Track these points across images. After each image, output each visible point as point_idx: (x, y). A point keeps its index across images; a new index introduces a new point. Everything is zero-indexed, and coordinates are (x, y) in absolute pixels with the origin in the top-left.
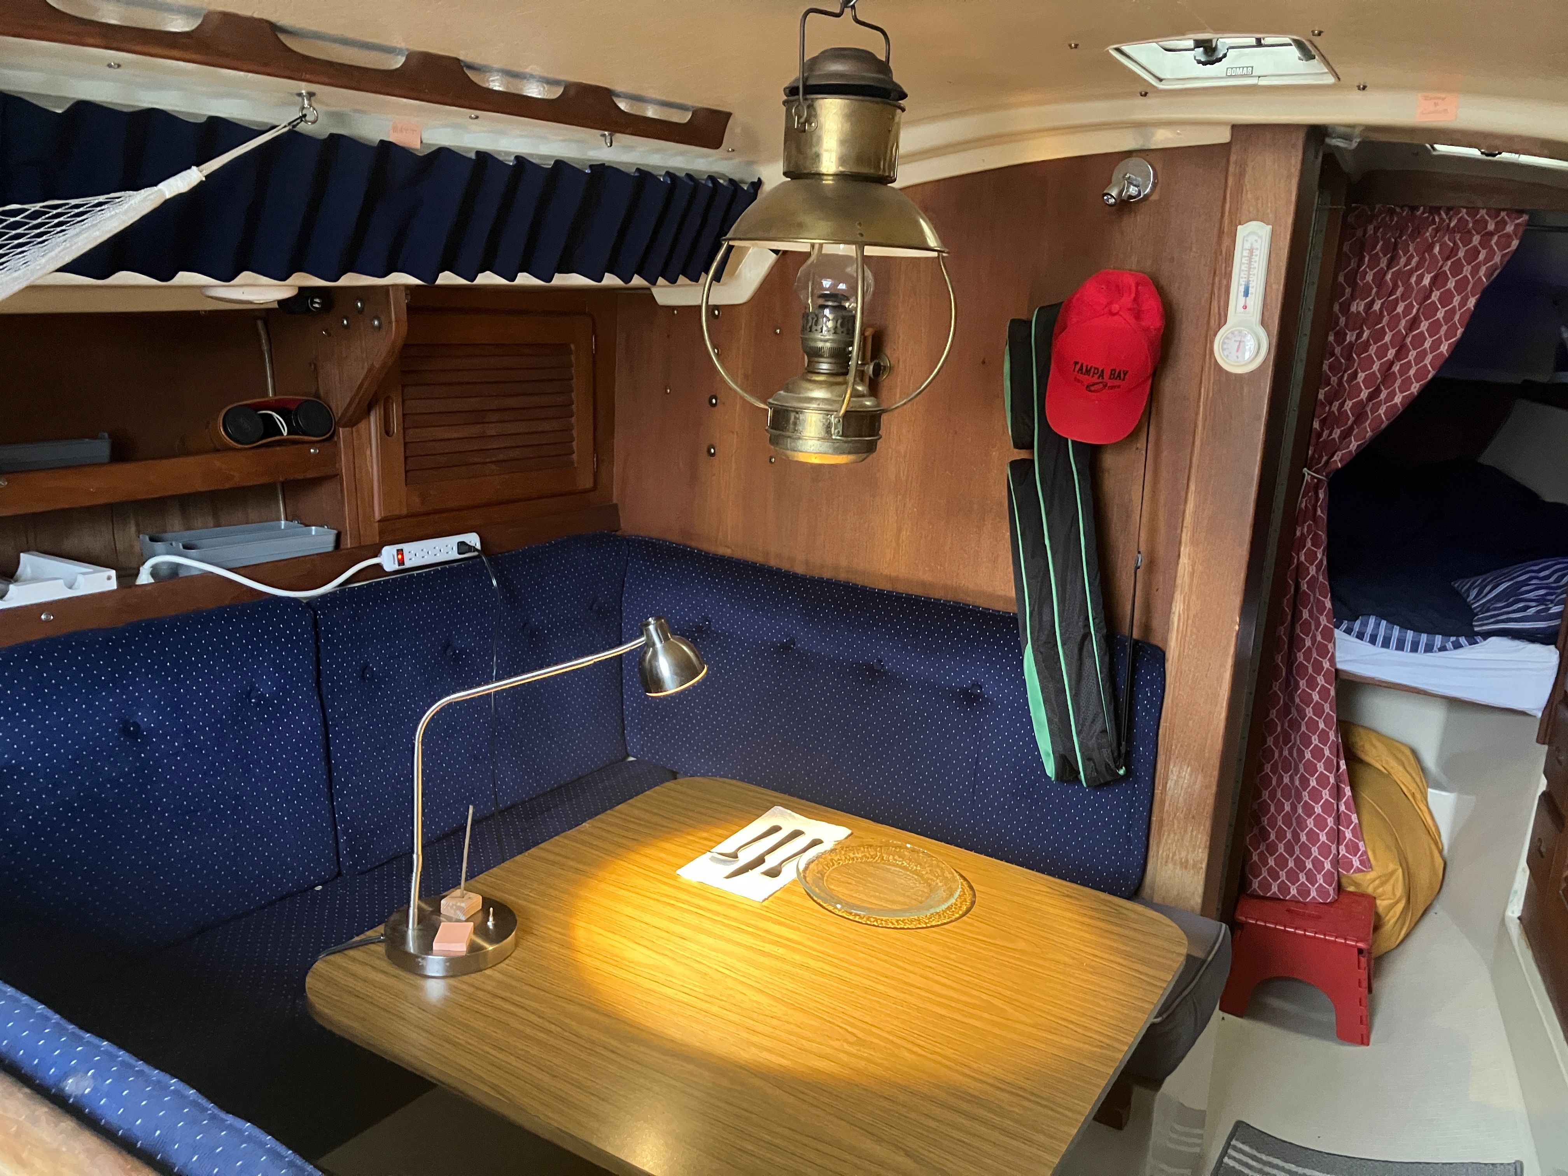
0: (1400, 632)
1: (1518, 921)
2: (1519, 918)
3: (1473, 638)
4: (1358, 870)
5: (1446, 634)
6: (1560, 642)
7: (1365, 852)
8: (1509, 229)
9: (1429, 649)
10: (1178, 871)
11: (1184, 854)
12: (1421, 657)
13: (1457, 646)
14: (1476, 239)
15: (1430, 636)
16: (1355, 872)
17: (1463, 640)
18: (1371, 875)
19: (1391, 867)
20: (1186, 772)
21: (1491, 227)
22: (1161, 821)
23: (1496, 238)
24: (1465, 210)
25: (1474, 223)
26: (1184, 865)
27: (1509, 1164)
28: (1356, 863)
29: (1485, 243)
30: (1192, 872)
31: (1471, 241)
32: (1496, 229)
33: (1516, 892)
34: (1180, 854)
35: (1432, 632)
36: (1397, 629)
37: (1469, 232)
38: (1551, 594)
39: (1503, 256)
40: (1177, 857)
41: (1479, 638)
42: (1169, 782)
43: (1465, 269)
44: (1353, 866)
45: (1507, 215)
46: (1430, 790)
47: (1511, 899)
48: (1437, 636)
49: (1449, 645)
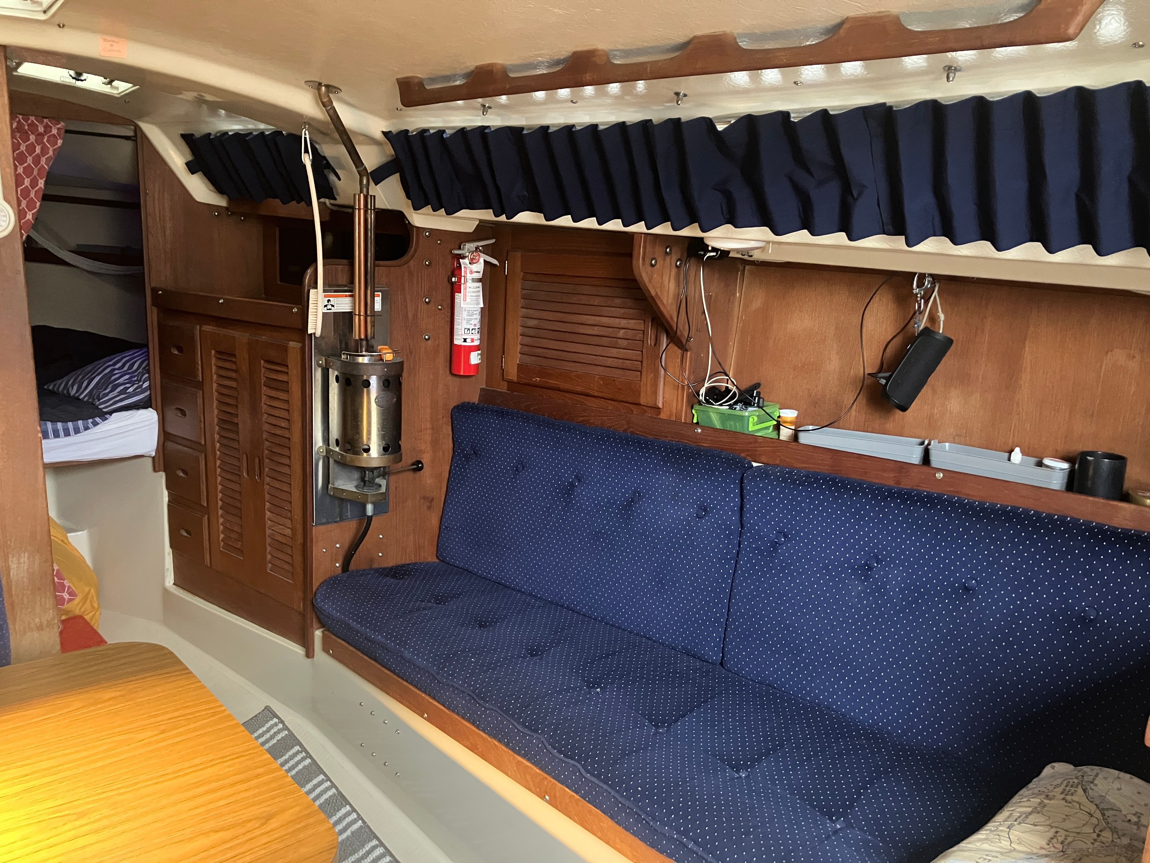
0: (52, 425)
1: (175, 586)
2: (174, 584)
3: (104, 416)
4: (70, 600)
5: (84, 419)
6: (153, 405)
7: (69, 588)
8: (54, 131)
9: (77, 431)
10: (36, 634)
11: (37, 620)
12: (74, 438)
13: (95, 424)
14: (32, 138)
15: (75, 423)
16: (68, 602)
17: (98, 419)
18: (77, 600)
19: (87, 589)
20: (25, 558)
21: (41, 129)
22: (12, 605)
23: (46, 137)
24: (21, 117)
25: (28, 126)
26: (40, 628)
27: (263, 710)
28: (66, 596)
29: (39, 141)
30: (48, 629)
31: (29, 140)
32: (45, 132)
33: (168, 569)
34: (34, 621)
35: (74, 420)
36: (49, 425)
37: (27, 133)
38: (134, 377)
39: (54, 150)
40: (32, 625)
41: (107, 416)
42: (12, 570)
43: (28, 159)
44: (65, 599)
45: (49, 121)
46: (68, 535)
47: (166, 574)
48: (79, 422)
49: (90, 425)
